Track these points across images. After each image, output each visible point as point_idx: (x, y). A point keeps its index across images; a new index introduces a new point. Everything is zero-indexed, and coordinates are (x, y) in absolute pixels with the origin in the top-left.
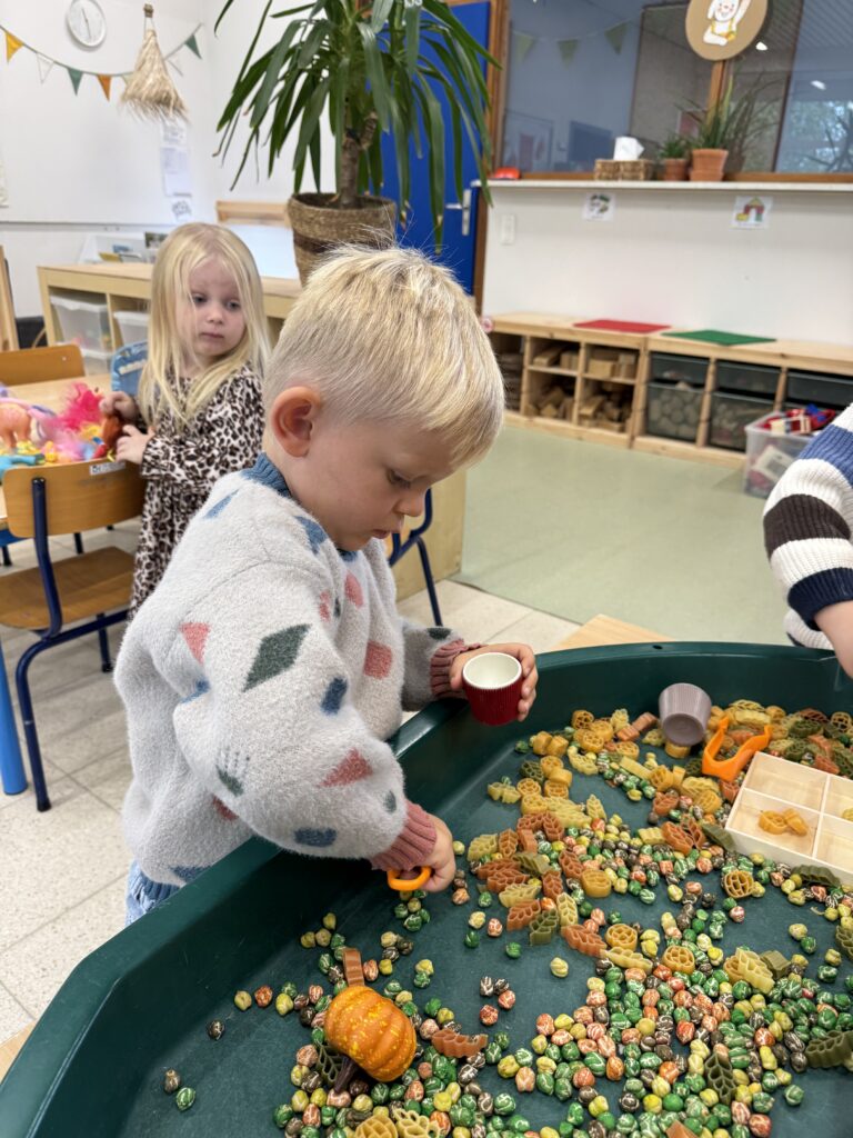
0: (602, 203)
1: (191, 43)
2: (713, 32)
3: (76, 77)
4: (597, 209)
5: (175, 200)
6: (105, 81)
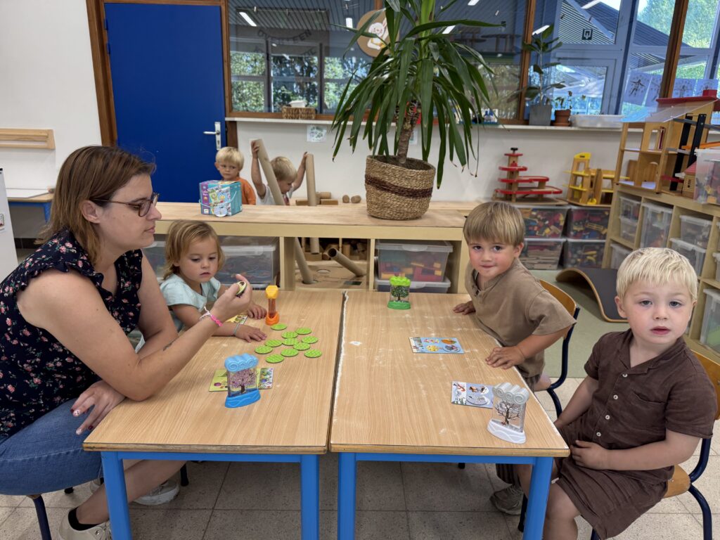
0: (319, 132)
2: (372, 42)
4: (316, 135)
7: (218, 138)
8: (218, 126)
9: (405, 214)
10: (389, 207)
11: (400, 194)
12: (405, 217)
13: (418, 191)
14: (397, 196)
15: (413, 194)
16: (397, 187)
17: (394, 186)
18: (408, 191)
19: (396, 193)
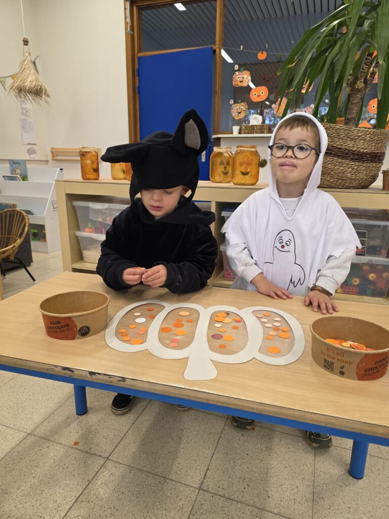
5: (29, 147)
9: (348, 181)
10: (329, 174)
11: (343, 158)
12: (347, 184)
13: (366, 154)
14: (340, 160)
15: (360, 157)
16: (340, 149)
17: (337, 148)
18: (353, 153)
19: (339, 156)
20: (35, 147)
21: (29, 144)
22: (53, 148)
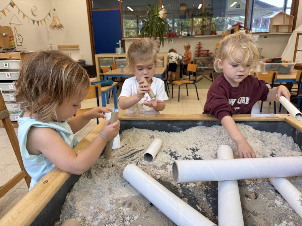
1: (49, 14)
2: (160, 16)
3: (34, 21)
5: (50, 45)
6: (38, 22)
7: (120, 45)
8: (120, 41)
20: (52, 45)
21: (51, 44)
22: (59, 46)
